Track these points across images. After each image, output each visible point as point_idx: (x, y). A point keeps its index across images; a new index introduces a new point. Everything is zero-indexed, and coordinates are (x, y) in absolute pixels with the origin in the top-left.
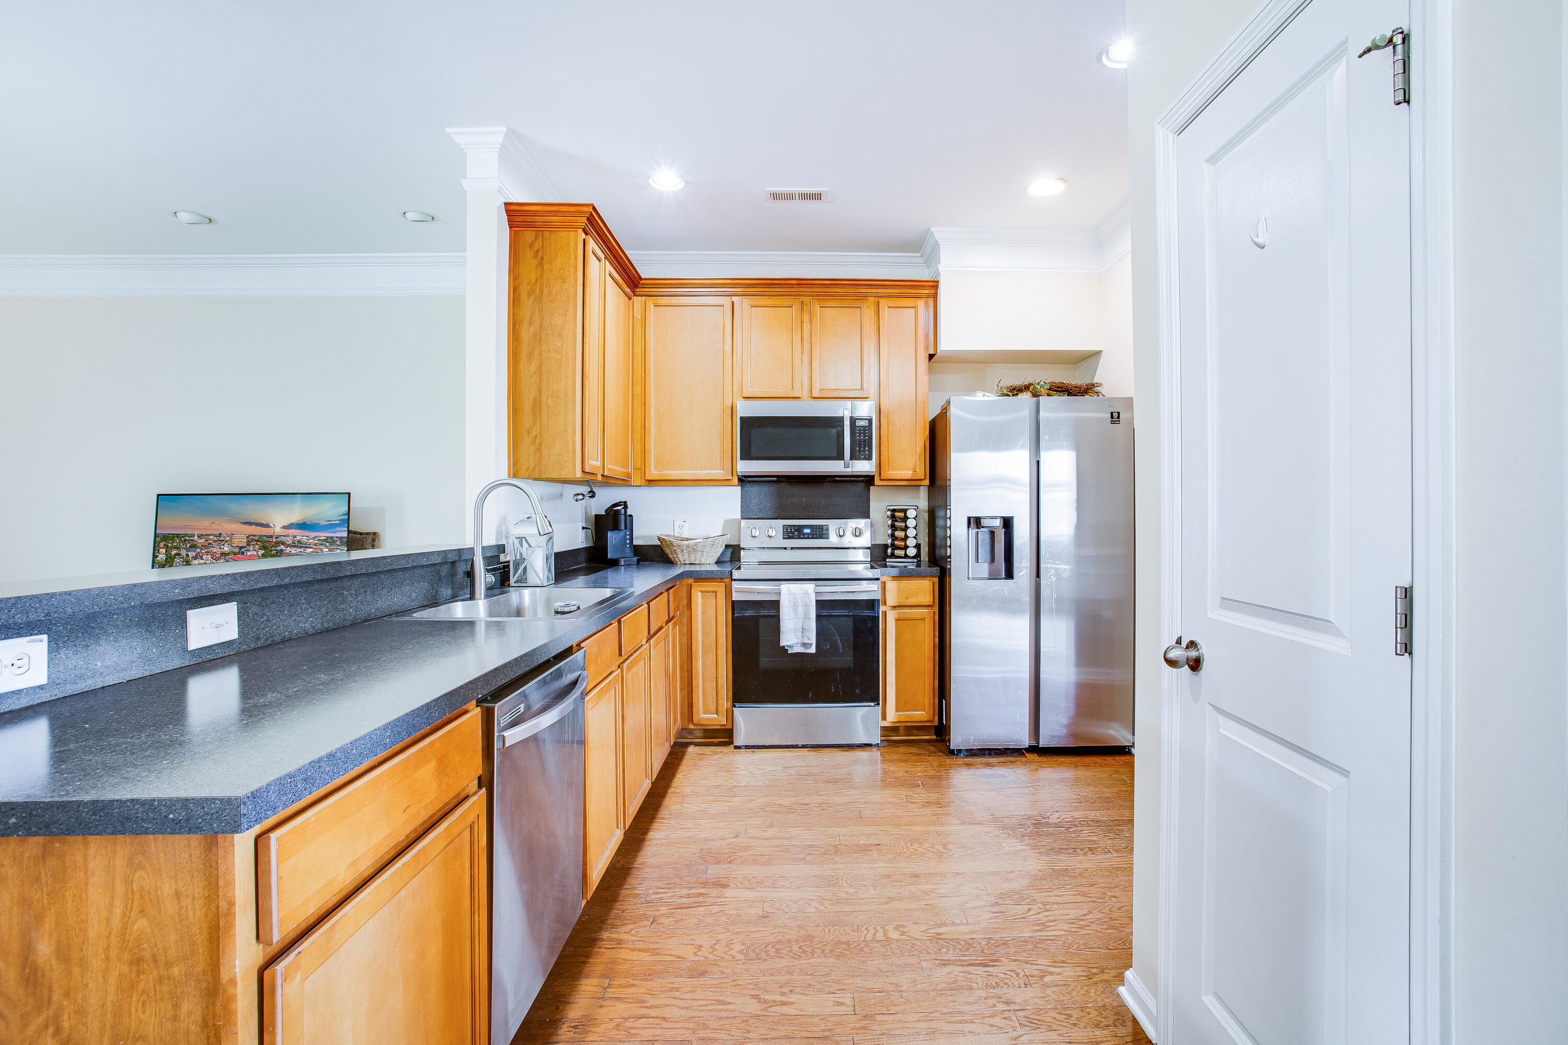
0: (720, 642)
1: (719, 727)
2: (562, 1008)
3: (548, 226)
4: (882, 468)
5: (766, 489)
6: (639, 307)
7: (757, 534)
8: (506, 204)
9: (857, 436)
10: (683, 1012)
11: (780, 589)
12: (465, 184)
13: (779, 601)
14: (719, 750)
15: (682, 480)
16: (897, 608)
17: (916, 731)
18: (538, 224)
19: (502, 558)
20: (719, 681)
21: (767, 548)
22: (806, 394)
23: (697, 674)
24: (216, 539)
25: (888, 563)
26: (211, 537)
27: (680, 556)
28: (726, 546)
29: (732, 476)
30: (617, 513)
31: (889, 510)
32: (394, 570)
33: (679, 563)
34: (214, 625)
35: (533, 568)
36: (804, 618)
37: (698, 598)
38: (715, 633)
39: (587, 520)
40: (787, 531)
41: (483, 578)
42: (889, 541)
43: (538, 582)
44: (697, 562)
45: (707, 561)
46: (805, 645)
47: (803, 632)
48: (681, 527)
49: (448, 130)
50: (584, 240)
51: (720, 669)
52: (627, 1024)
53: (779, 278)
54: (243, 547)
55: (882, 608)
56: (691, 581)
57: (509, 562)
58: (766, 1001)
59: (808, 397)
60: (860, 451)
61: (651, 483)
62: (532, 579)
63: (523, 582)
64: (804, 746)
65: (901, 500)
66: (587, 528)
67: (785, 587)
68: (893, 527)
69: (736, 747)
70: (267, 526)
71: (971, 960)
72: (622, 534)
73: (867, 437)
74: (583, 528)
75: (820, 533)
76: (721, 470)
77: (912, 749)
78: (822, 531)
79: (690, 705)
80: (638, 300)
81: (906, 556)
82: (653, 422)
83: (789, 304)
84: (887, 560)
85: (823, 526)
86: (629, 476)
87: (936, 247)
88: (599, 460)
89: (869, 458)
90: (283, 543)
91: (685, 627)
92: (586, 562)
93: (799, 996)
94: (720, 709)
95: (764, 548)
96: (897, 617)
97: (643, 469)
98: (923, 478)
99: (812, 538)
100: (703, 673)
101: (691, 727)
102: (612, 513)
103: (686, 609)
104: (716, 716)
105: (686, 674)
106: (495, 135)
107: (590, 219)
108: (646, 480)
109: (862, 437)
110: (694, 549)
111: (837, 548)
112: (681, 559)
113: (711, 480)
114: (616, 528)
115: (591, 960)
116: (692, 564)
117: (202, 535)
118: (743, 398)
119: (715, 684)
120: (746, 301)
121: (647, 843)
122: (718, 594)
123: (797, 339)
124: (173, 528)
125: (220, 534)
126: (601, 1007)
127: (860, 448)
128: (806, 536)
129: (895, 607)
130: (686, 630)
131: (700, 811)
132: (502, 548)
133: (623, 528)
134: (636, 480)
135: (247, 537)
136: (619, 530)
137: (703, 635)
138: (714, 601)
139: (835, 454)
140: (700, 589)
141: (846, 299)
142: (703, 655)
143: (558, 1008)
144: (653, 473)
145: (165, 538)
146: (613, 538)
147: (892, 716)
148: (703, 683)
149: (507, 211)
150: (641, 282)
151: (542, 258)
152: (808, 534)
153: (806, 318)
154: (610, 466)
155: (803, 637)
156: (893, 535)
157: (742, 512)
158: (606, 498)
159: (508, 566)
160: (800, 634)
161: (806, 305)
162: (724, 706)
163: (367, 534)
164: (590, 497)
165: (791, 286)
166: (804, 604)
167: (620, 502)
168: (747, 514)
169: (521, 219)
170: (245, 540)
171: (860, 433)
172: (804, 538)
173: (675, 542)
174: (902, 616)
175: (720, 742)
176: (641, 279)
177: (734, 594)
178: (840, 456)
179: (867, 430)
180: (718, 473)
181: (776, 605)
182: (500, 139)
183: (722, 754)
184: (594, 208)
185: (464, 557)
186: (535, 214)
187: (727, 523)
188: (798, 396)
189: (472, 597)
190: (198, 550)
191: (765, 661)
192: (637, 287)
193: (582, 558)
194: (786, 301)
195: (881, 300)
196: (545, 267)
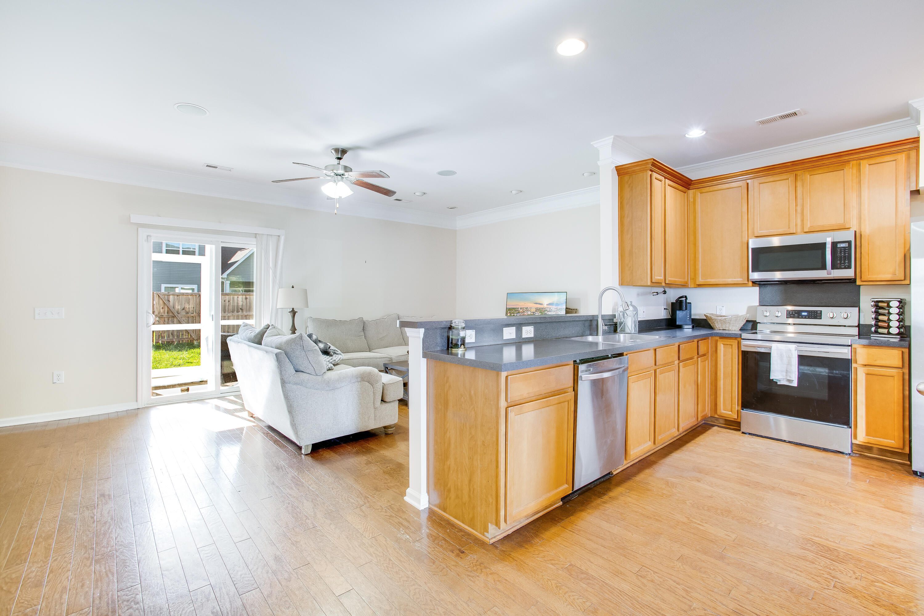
0: (734, 372)
1: (733, 420)
2: (608, 491)
3: (634, 172)
4: (862, 274)
5: (776, 288)
6: (692, 195)
7: (768, 314)
8: (616, 167)
9: (839, 254)
10: (653, 510)
11: (771, 346)
12: (599, 163)
13: (770, 353)
14: (731, 432)
15: (717, 284)
16: (867, 366)
17: (890, 454)
18: (630, 172)
19: (615, 320)
20: (733, 394)
21: (776, 323)
22: (799, 230)
23: (720, 388)
24: (526, 309)
25: (871, 337)
26: (524, 309)
27: (716, 325)
28: (747, 321)
29: (748, 281)
30: (681, 302)
31: (873, 301)
32: (566, 321)
33: (716, 329)
34: (510, 333)
35: (627, 325)
36: (788, 364)
37: (721, 347)
38: (731, 367)
39: (667, 305)
40: (789, 314)
41: (601, 327)
42: (873, 323)
43: (629, 332)
44: (727, 329)
45: (735, 329)
46: (789, 381)
47: (786, 373)
48: (721, 310)
49: (592, 143)
50: (651, 175)
51: (733, 388)
52: (629, 504)
53: (778, 164)
54: (534, 312)
55: (854, 365)
56: (717, 338)
57: (617, 322)
58: (691, 521)
59: (801, 232)
60: (841, 263)
61: (699, 286)
62: (627, 330)
63: (623, 331)
64: (790, 442)
65: (883, 295)
66: (666, 309)
67: (774, 345)
68: (876, 312)
69: (743, 433)
70: (542, 304)
71: (825, 555)
72: (684, 312)
73: (847, 254)
74: (665, 309)
75: (817, 315)
76: (740, 278)
77: (881, 464)
78: (816, 314)
79: (716, 405)
80: (691, 192)
81: (889, 333)
82: (700, 254)
83: (786, 177)
84: (871, 335)
85: (817, 311)
86: (687, 283)
87: (918, 113)
88: (662, 276)
89: (849, 267)
90: (547, 311)
91: (714, 362)
92: (666, 326)
93: (709, 525)
94: (733, 409)
95: (774, 323)
96: (867, 372)
97: (694, 279)
98: (903, 279)
99: (809, 318)
100: (723, 388)
101: (716, 416)
102: (679, 301)
103: (714, 353)
104: (731, 413)
105: (714, 387)
106: (610, 140)
107: (654, 165)
108: (697, 285)
109: (843, 254)
110: (724, 322)
111: (829, 325)
112: (717, 327)
113: (734, 284)
114: (681, 309)
115: (625, 483)
116: (724, 330)
117: (522, 308)
118: (755, 237)
119: (731, 395)
120: (756, 181)
121: (669, 456)
122: (733, 346)
123: (792, 197)
124: (512, 305)
125: (527, 308)
126: (622, 496)
127: (841, 261)
128: (803, 317)
129: (865, 365)
130: (714, 364)
131: (704, 452)
132: (614, 316)
133: (684, 309)
134: (690, 284)
135: (536, 309)
136: (683, 310)
137: (724, 367)
138: (731, 350)
139: (820, 266)
140: (722, 343)
141: (831, 167)
142: (723, 379)
143: (607, 491)
144: (700, 280)
145: (510, 309)
146: (679, 314)
147: (862, 438)
148: (724, 394)
149: (616, 170)
150: (692, 182)
151: (632, 187)
152: (805, 316)
153: (799, 184)
154: (669, 279)
155: (787, 376)
156: (876, 319)
157: (760, 302)
158: (673, 295)
159: (617, 324)
160: (784, 374)
161: (799, 176)
162: (736, 408)
163: (574, 309)
164: (663, 293)
165: (788, 167)
166: (788, 356)
167: (683, 296)
168: (763, 303)
169: (622, 171)
170: (535, 310)
171: (841, 252)
172: (802, 318)
173: (713, 317)
174: (870, 372)
175: (734, 428)
176: (692, 181)
177: (742, 347)
178: (824, 267)
179: (847, 250)
180: (739, 280)
181: (769, 355)
182: (611, 141)
183: (732, 434)
184: (654, 160)
185: (595, 319)
186: (628, 168)
187: (750, 308)
188: (793, 232)
189: (597, 335)
190: (520, 314)
191: (761, 387)
192: (690, 185)
193: (664, 324)
194: (784, 176)
195: (862, 162)
196: (633, 191)
